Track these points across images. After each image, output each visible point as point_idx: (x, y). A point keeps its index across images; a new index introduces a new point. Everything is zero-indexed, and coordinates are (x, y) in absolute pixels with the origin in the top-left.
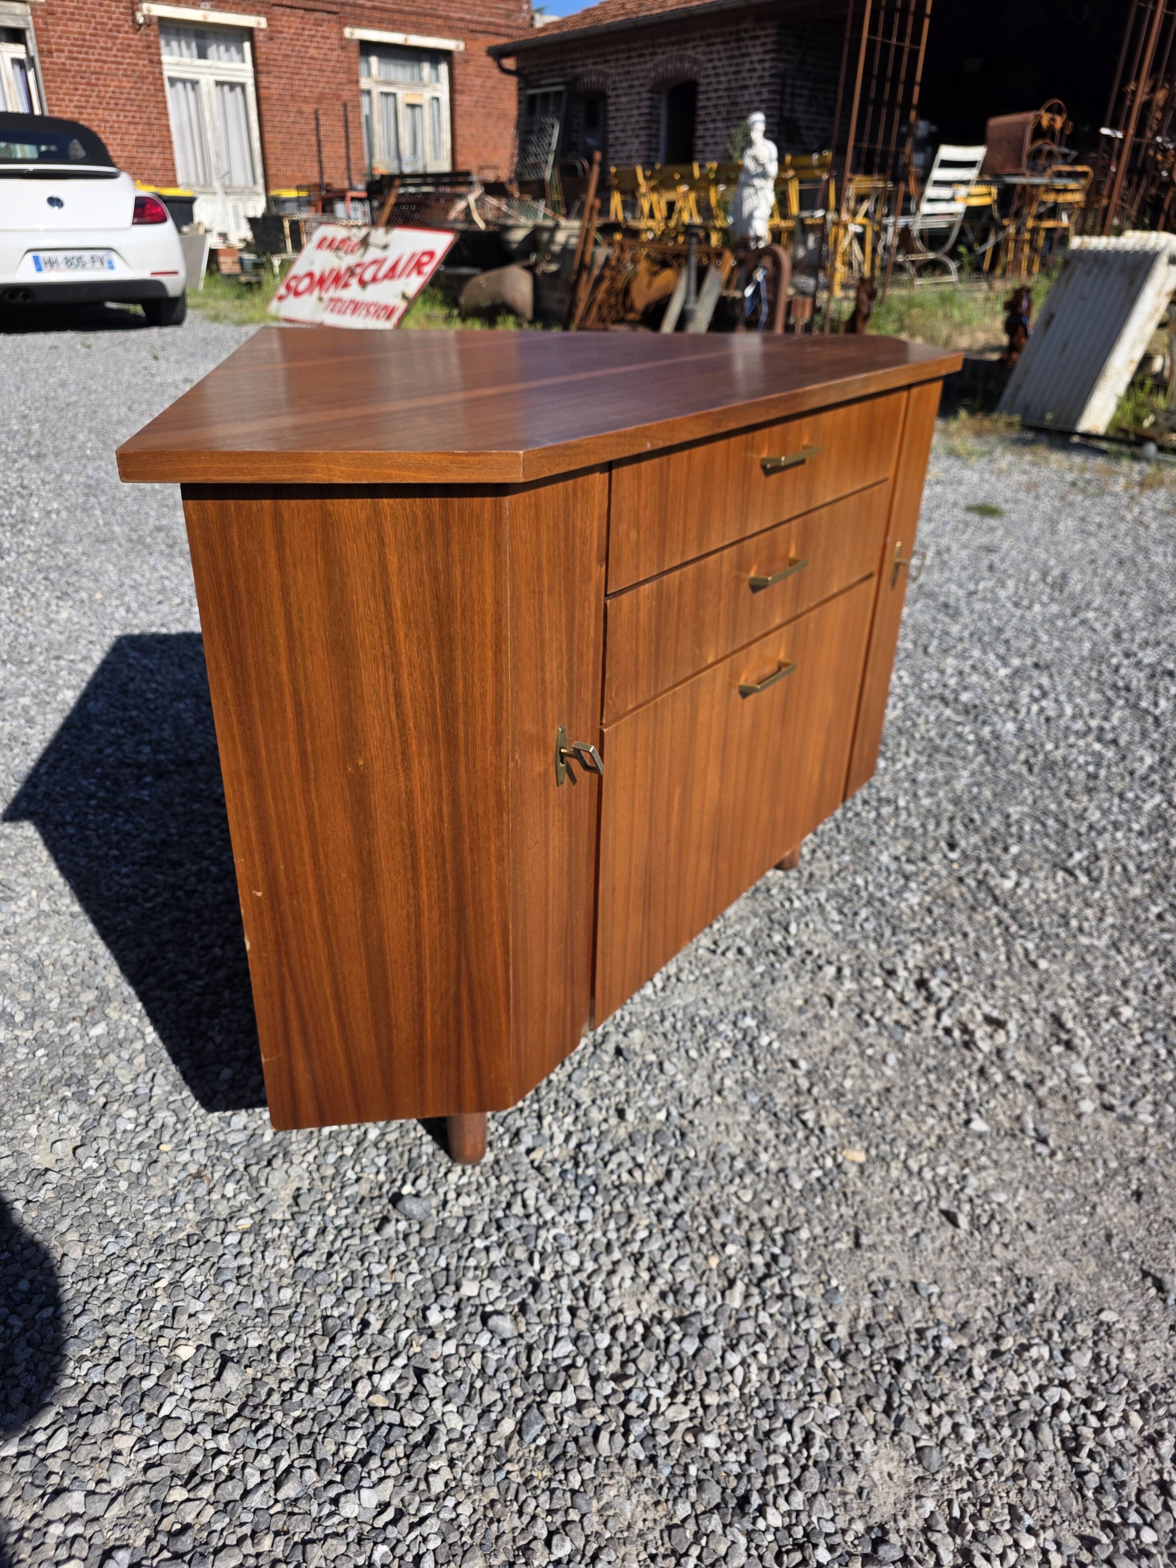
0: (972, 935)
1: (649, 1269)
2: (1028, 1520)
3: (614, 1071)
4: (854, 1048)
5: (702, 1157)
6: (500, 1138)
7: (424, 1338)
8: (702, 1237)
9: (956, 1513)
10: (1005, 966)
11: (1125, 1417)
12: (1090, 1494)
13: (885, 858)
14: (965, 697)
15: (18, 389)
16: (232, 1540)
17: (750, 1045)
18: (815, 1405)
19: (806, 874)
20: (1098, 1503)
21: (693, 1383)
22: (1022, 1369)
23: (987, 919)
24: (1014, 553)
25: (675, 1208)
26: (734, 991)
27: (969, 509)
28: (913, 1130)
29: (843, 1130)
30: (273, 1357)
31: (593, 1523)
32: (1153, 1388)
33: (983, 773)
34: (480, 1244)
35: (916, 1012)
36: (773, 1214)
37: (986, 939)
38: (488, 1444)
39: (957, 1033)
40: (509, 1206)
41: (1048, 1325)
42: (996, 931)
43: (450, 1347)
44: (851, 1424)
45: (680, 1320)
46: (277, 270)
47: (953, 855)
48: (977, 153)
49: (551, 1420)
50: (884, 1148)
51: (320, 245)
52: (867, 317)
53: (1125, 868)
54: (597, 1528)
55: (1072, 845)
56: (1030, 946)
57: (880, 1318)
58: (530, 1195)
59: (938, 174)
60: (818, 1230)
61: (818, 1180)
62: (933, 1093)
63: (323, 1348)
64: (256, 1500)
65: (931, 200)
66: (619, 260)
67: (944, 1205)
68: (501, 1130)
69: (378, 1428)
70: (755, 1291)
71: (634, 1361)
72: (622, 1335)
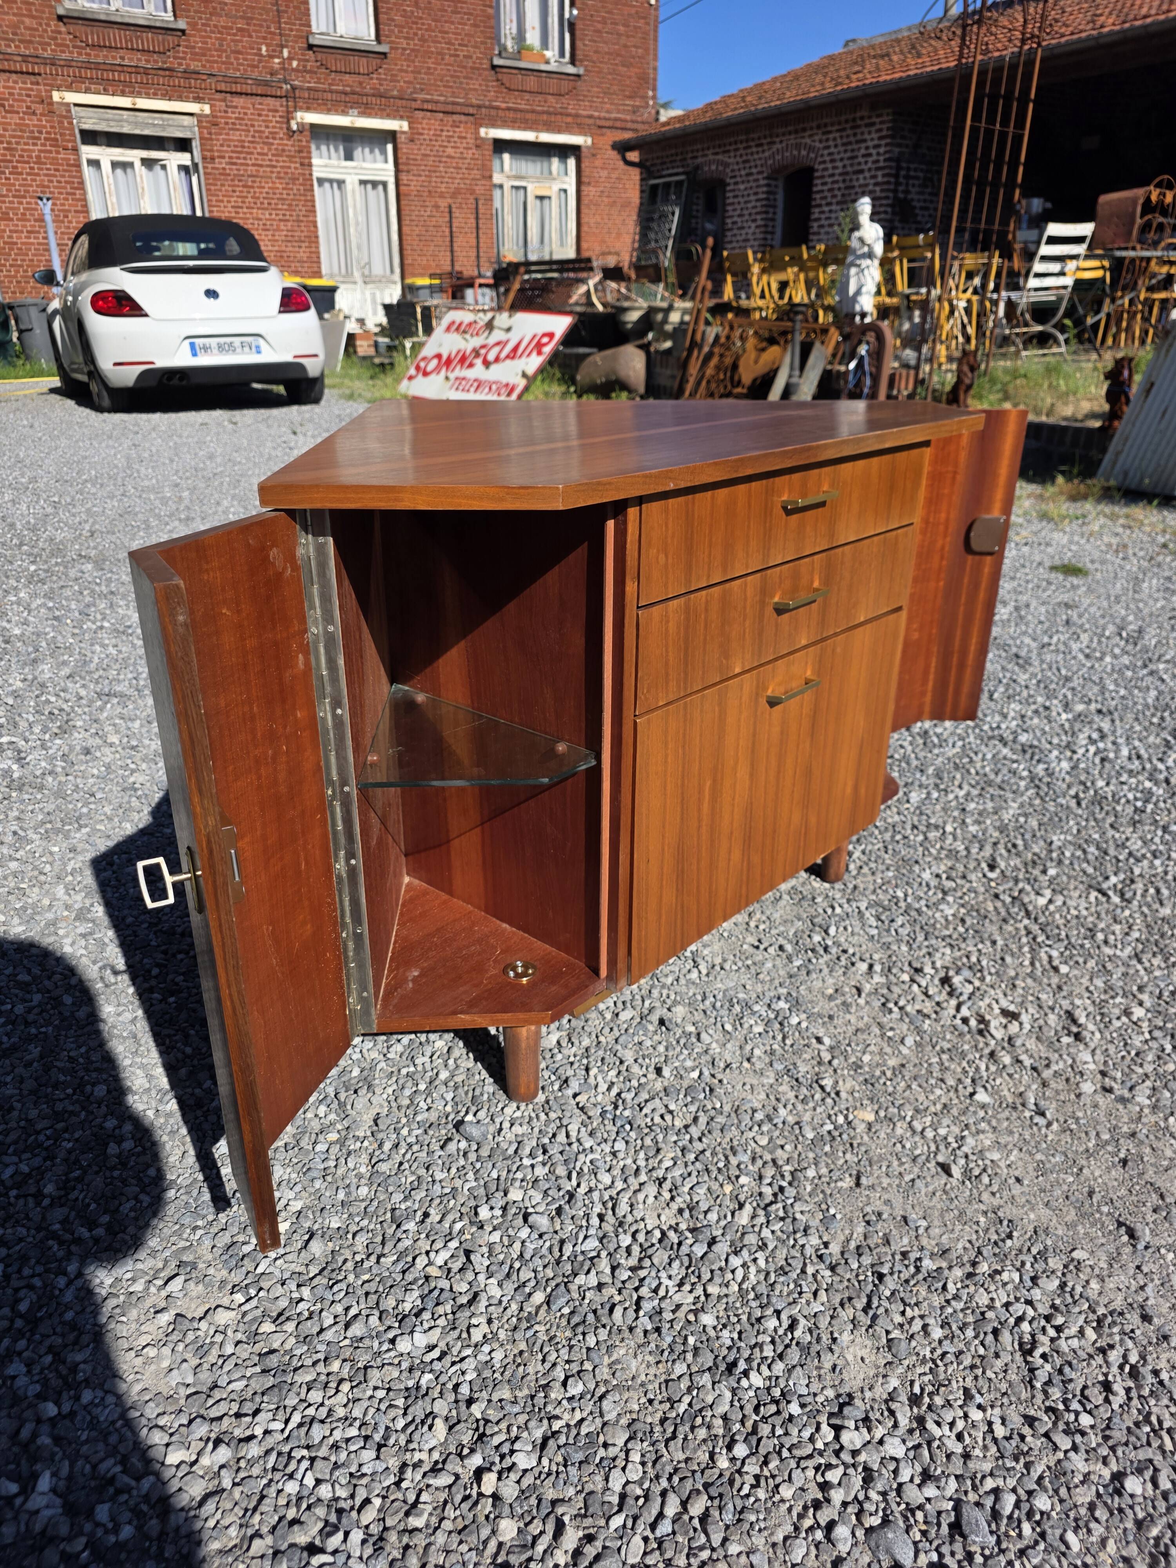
0: (1000, 943)
1: (671, 1191)
2: (979, 1399)
3: (657, 1038)
4: (876, 1030)
5: (727, 1108)
6: (552, 1083)
7: (474, 1229)
8: (719, 1170)
9: (917, 1390)
10: (1029, 970)
11: (1081, 1332)
12: (1038, 1385)
13: (926, 876)
14: (1023, 738)
15: (172, 461)
16: (308, 1362)
17: (781, 1024)
18: (803, 1301)
19: (851, 886)
20: (1045, 1392)
21: (699, 1277)
22: (993, 1288)
23: (1017, 929)
24: (1093, 610)
25: (699, 1146)
26: (772, 980)
27: (1053, 568)
28: (922, 1098)
29: (856, 1095)
30: (350, 1236)
31: (604, 1373)
32: (1111, 1313)
33: (1031, 805)
34: (527, 1162)
35: (938, 1004)
36: (785, 1156)
37: (1014, 947)
38: (521, 1309)
39: (973, 1023)
40: (554, 1135)
41: (1022, 1257)
42: (1024, 940)
43: (496, 1237)
44: (832, 1317)
45: (692, 1230)
46: (408, 352)
47: (991, 875)
48: (1086, 229)
49: (575, 1295)
50: (893, 1110)
51: (448, 329)
52: (969, 387)
53: (1158, 891)
54: (606, 1377)
55: (1110, 869)
56: (1055, 954)
57: (870, 1241)
58: (573, 1129)
59: (1045, 250)
60: (824, 1171)
61: (829, 1132)
62: (944, 1069)
63: (390, 1231)
64: (329, 1335)
65: (1038, 275)
66: (728, 338)
67: (941, 1159)
68: (553, 1078)
69: (431, 1292)
70: (761, 1213)
71: (650, 1257)
72: (641, 1237)
